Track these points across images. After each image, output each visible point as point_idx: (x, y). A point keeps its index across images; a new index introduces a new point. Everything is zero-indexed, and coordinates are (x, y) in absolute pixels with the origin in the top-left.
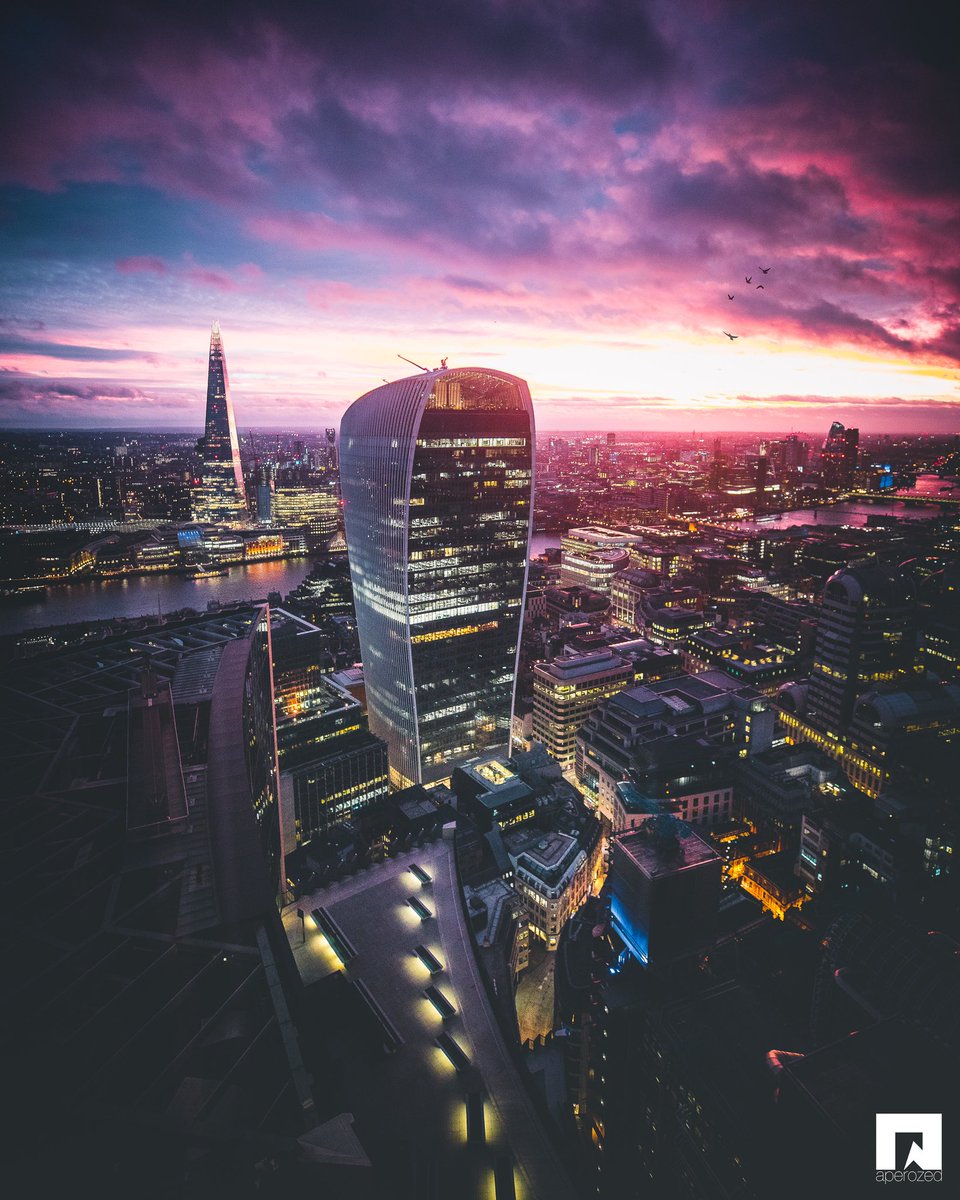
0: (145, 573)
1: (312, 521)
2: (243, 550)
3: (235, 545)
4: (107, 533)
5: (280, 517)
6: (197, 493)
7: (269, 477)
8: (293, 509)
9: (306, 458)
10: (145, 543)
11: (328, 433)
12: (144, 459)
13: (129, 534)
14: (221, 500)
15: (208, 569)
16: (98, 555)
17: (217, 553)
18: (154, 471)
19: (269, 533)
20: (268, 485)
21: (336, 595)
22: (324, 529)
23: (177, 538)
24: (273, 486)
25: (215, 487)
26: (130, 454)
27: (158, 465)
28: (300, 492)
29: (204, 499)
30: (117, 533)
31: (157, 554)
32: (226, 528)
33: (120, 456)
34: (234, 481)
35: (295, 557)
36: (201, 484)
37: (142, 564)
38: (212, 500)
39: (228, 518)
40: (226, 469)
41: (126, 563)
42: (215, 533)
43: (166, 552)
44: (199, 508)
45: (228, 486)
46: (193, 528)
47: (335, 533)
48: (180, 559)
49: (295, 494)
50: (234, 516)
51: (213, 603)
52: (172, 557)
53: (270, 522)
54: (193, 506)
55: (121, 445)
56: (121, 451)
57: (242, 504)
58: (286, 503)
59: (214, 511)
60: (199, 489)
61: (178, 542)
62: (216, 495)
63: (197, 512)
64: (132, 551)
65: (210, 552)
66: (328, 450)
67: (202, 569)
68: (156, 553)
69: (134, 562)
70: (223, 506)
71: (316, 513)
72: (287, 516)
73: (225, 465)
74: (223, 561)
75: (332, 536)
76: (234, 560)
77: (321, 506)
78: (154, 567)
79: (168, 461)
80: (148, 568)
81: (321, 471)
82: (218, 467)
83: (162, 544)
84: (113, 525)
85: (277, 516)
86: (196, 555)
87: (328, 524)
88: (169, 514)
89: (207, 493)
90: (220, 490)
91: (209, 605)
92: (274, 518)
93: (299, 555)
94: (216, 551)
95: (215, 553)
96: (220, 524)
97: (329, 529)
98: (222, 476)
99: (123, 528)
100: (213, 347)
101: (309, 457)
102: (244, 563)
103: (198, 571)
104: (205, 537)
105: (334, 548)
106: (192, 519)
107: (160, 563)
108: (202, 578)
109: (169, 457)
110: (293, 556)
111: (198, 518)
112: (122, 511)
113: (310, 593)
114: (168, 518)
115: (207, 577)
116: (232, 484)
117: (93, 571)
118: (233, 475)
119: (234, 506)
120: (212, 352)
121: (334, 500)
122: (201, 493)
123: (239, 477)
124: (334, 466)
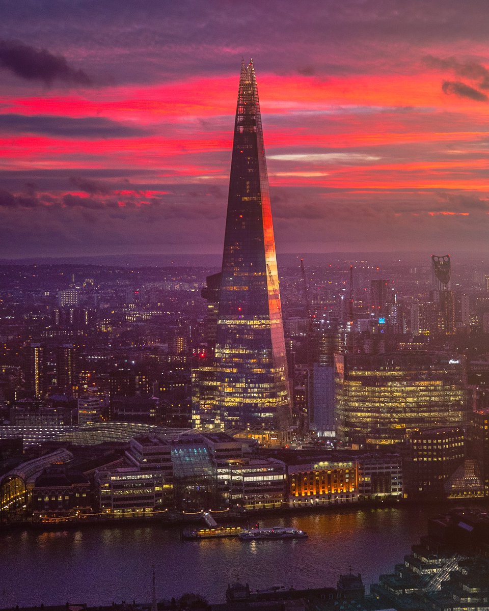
0: (111, 523)
1: (415, 435)
2: (283, 488)
3: (270, 478)
4: (51, 446)
5: (352, 425)
6: (203, 376)
7: (333, 349)
8: (377, 410)
9: (394, 312)
10: (115, 466)
11: (436, 264)
12: (105, 314)
13: (87, 448)
14: (245, 390)
15: (222, 521)
16: (37, 484)
17: (240, 492)
18: (124, 334)
19: (333, 456)
20: (331, 362)
21: (474, 590)
22: (440, 453)
23: (169, 460)
24: (340, 366)
25: (236, 365)
26: (83, 304)
27: (131, 324)
28: (394, 379)
29: (215, 388)
30: (68, 445)
31: (135, 487)
32: (253, 444)
33: (67, 308)
34: (270, 355)
35: (382, 506)
36: (211, 360)
37: (108, 505)
38: (228, 390)
39: (257, 425)
40: (256, 332)
41: (81, 502)
42: (235, 454)
43: (150, 485)
44: (206, 405)
45: (260, 365)
46: (197, 441)
47: (460, 462)
48: (174, 499)
49: (383, 381)
50: (266, 420)
51: (239, 587)
52: (159, 495)
53: (333, 434)
54: (195, 399)
55: (67, 288)
56: (68, 298)
57: (283, 398)
58: (363, 399)
59: (232, 411)
60: (207, 369)
61: (171, 468)
62: (237, 380)
63: (201, 413)
64: (93, 480)
65: (226, 489)
66: (436, 296)
67: (211, 521)
68: (133, 485)
69: (94, 501)
70: (248, 401)
71: (422, 420)
72: (365, 425)
73: (254, 323)
74: (248, 507)
75: (454, 467)
76: (268, 505)
77: (430, 406)
78: (129, 512)
79: (146, 316)
80: (118, 513)
81: (421, 338)
82: (242, 329)
83: (144, 470)
84: (57, 430)
85: (347, 424)
86: (201, 493)
87: (446, 444)
88: (152, 413)
89: (221, 377)
90: (244, 372)
91: (230, 592)
92: (341, 428)
93: (390, 502)
94: (237, 486)
95: (236, 492)
96: (243, 436)
97: (448, 452)
98: (249, 345)
99: (76, 437)
100: (241, 109)
101: (400, 310)
102: (287, 513)
103: (203, 524)
104: (219, 460)
105: (456, 492)
106: (192, 425)
107: (139, 505)
108: (210, 538)
109: (147, 310)
110: (377, 503)
111: (203, 421)
112: (73, 405)
113: (421, 581)
114: (151, 421)
115: (219, 537)
116: (265, 360)
117: (28, 514)
118: (268, 344)
119: (268, 402)
120: (241, 119)
121: (456, 396)
122: (210, 376)
123: (279, 348)
124: (448, 327)
